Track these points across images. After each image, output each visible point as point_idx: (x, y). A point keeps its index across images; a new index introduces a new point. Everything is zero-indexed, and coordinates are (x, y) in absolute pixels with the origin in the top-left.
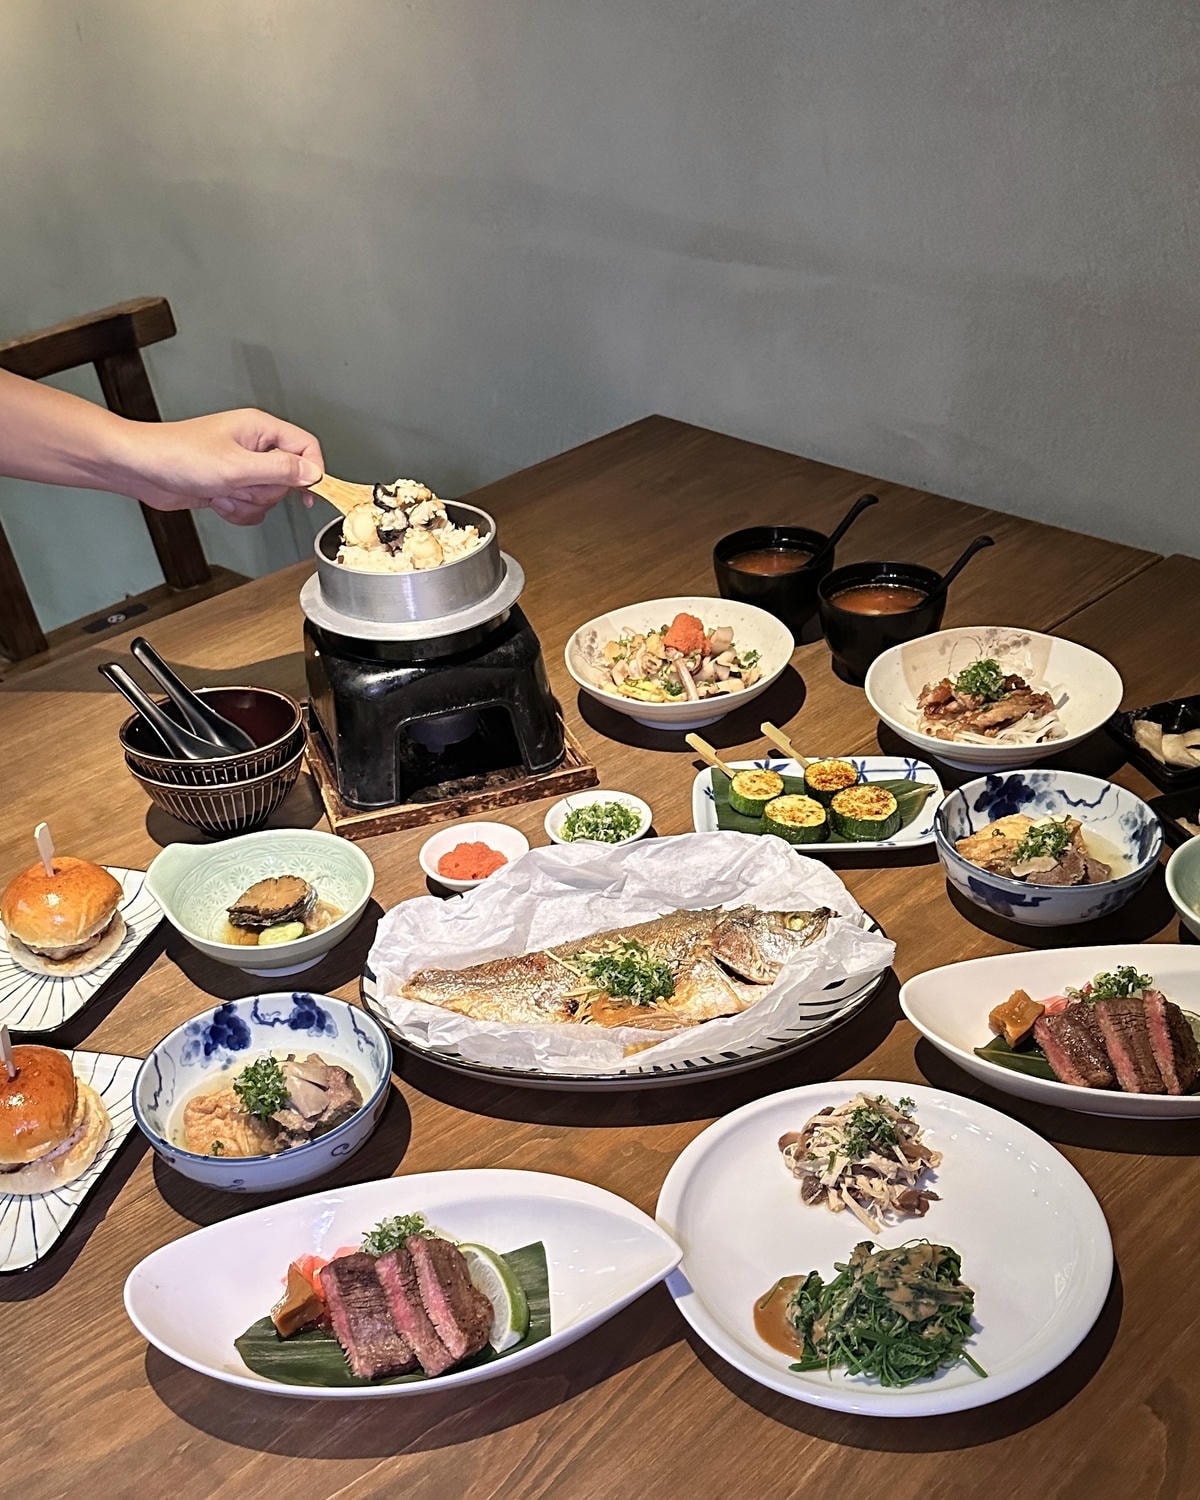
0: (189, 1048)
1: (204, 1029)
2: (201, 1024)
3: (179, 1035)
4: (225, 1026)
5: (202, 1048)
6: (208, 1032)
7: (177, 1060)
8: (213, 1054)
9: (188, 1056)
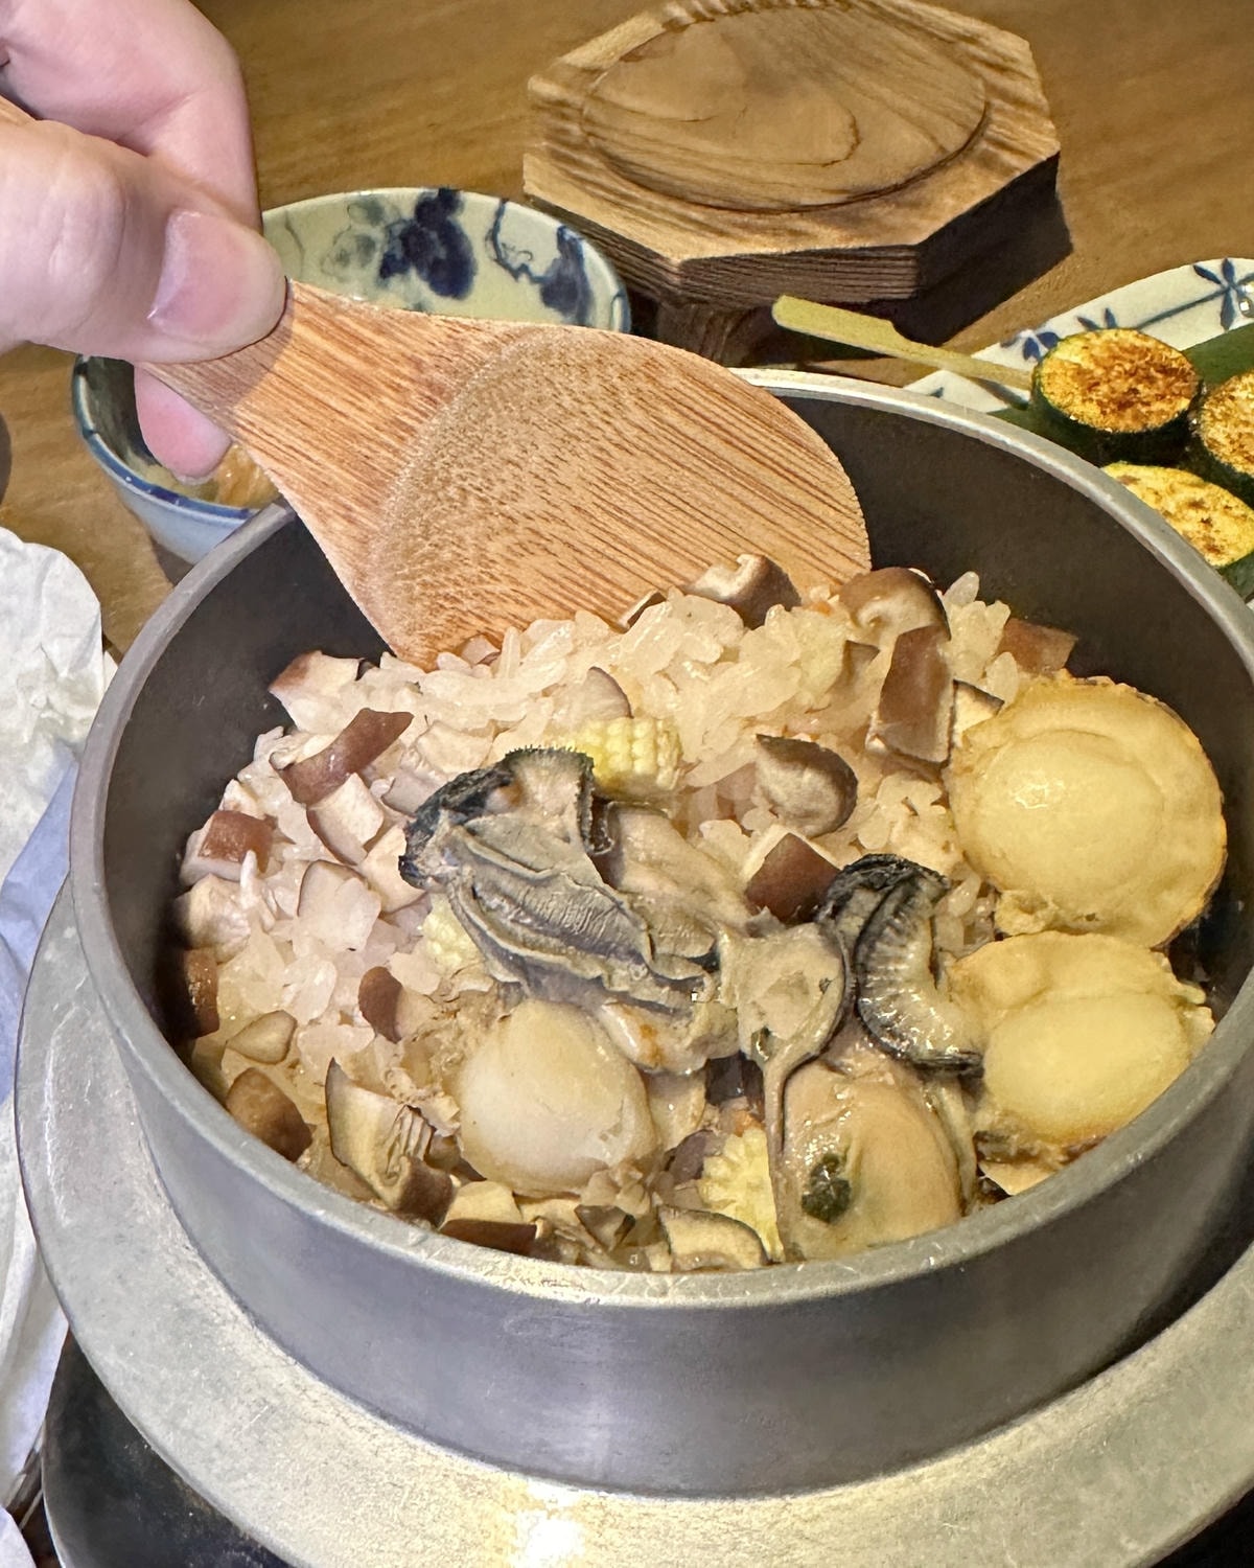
0: (348, 244)
1: (391, 220)
2: (387, 209)
3: (334, 206)
4: (434, 235)
5: (377, 258)
6: (398, 229)
7: (313, 256)
8: (395, 281)
9: (343, 259)
